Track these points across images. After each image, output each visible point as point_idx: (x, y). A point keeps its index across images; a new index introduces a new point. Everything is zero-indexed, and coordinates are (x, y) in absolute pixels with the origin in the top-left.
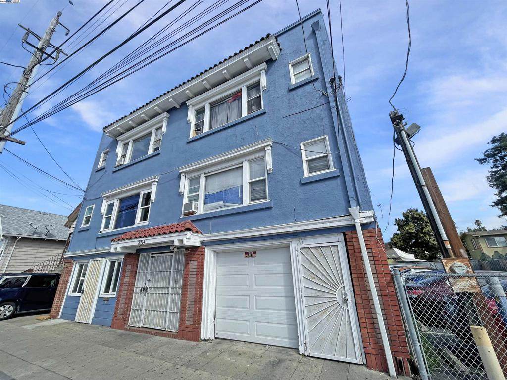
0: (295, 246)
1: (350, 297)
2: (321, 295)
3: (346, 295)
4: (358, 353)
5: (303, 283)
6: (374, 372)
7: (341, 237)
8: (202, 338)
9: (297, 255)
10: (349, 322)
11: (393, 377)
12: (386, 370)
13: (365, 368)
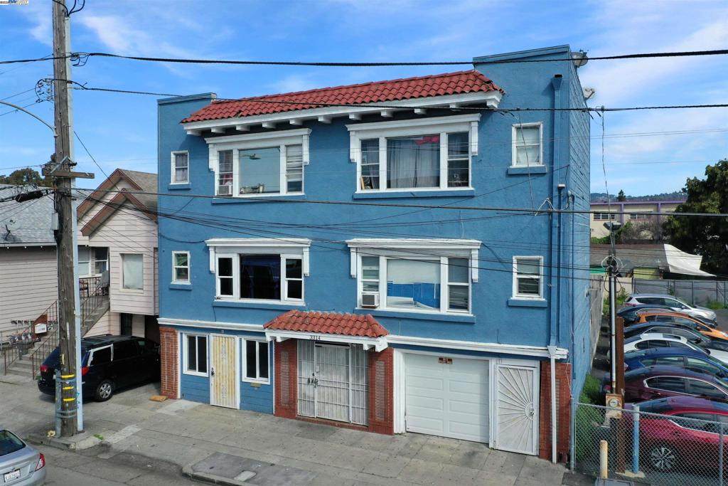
0: (493, 363)
1: (536, 412)
2: (513, 407)
3: (533, 410)
4: (535, 449)
5: (499, 397)
6: (543, 460)
7: (537, 364)
8: (395, 431)
9: (495, 373)
10: (532, 429)
11: (554, 463)
12: (550, 459)
13: (537, 458)
